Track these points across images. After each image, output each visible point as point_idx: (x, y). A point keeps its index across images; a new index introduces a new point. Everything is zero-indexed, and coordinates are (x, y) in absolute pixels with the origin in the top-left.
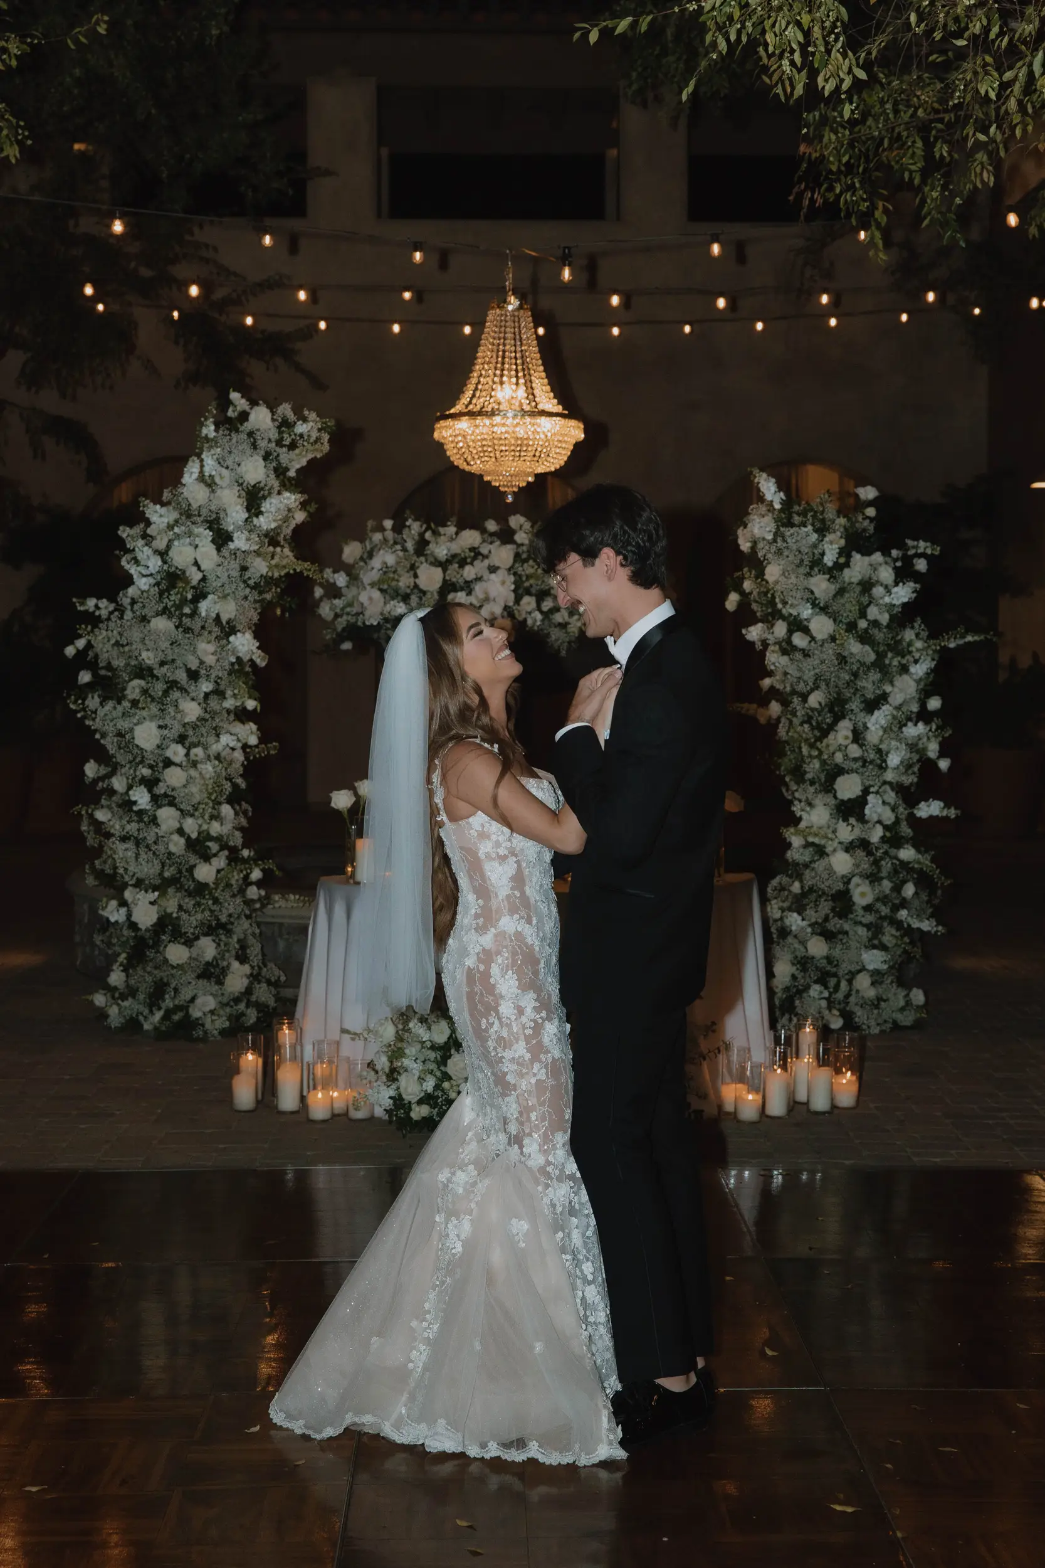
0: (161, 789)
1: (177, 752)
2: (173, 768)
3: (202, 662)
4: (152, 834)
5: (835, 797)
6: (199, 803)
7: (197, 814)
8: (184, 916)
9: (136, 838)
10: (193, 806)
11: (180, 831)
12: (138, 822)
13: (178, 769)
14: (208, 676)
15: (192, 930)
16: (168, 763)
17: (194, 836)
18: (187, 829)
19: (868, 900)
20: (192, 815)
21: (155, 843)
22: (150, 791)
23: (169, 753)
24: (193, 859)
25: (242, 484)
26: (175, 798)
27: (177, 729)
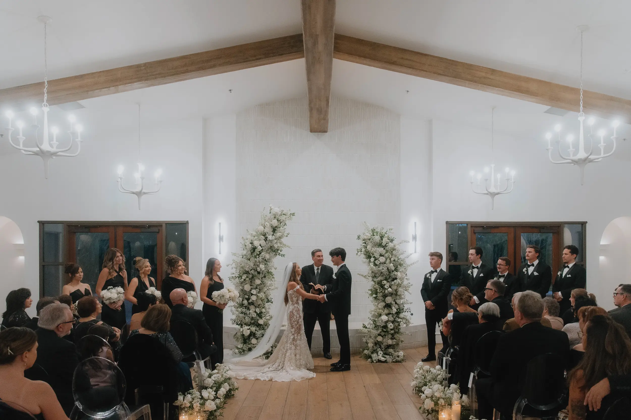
0: (250, 301)
1: (254, 292)
2: (253, 296)
3: (261, 270)
4: (249, 312)
5: (385, 303)
6: (260, 304)
7: (259, 307)
8: (256, 332)
9: (244, 313)
10: (258, 305)
11: (255, 312)
12: (245, 309)
13: (254, 296)
14: (262, 273)
15: (259, 336)
16: (252, 294)
17: (258, 313)
18: (257, 311)
19: (392, 327)
20: (258, 307)
21: (249, 314)
22: (248, 301)
23: (252, 292)
24: (258, 318)
25: (272, 227)
26: (254, 303)
27: (255, 286)
